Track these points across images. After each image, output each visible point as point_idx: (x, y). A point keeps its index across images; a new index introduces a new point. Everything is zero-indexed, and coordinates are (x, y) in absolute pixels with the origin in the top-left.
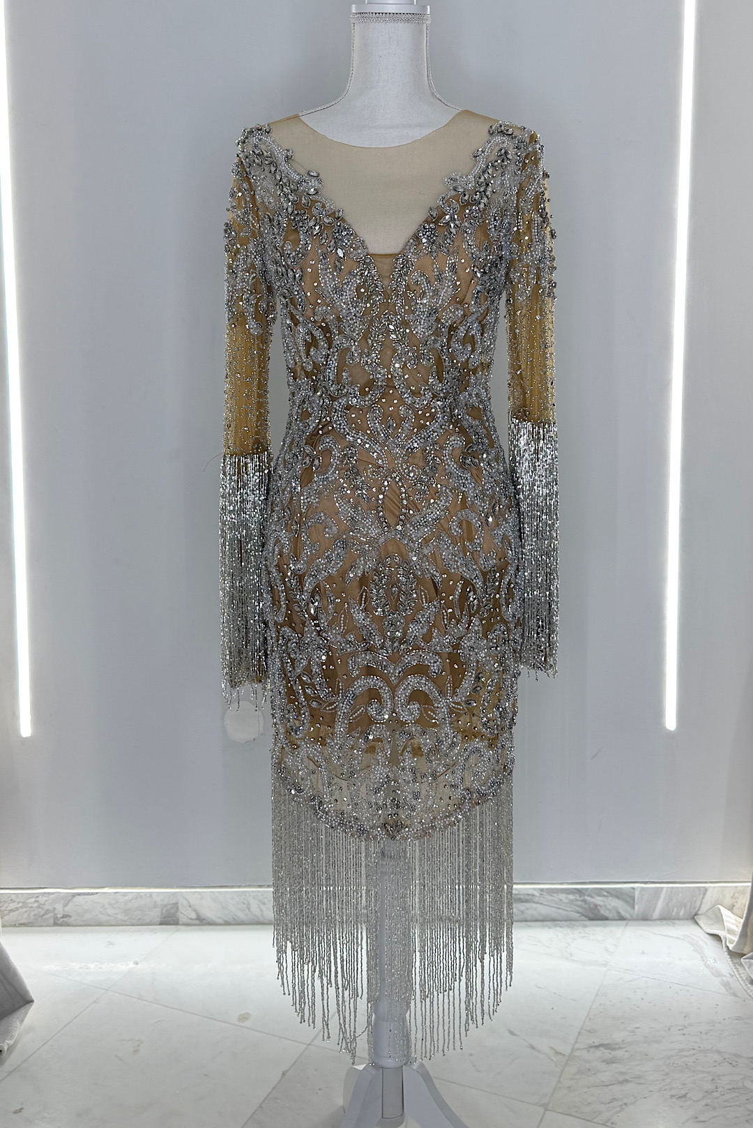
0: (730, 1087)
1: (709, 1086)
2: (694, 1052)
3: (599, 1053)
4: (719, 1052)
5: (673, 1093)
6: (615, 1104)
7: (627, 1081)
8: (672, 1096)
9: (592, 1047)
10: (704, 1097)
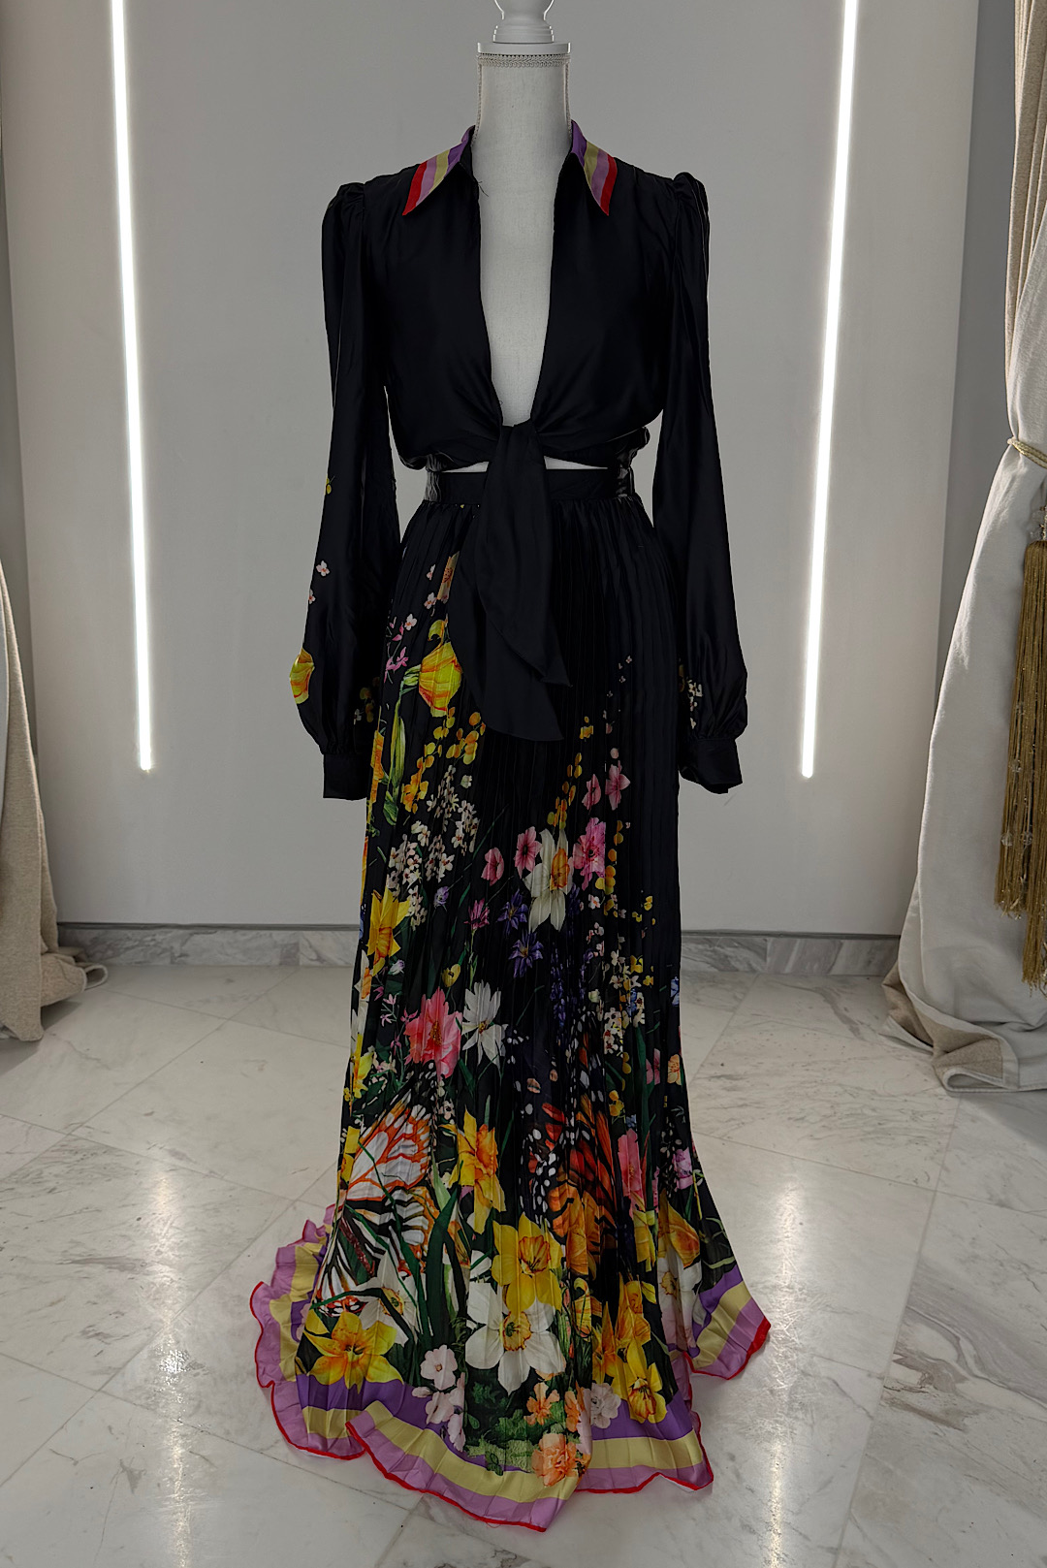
0: (848, 1113)
1: (829, 1112)
2: (814, 1084)
3: (720, 1082)
4: (840, 1085)
5: (791, 1116)
6: (732, 1122)
7: (746, 1105)
8: (790, 1119)
9: (713, 1077)
10: (821, 1120)
